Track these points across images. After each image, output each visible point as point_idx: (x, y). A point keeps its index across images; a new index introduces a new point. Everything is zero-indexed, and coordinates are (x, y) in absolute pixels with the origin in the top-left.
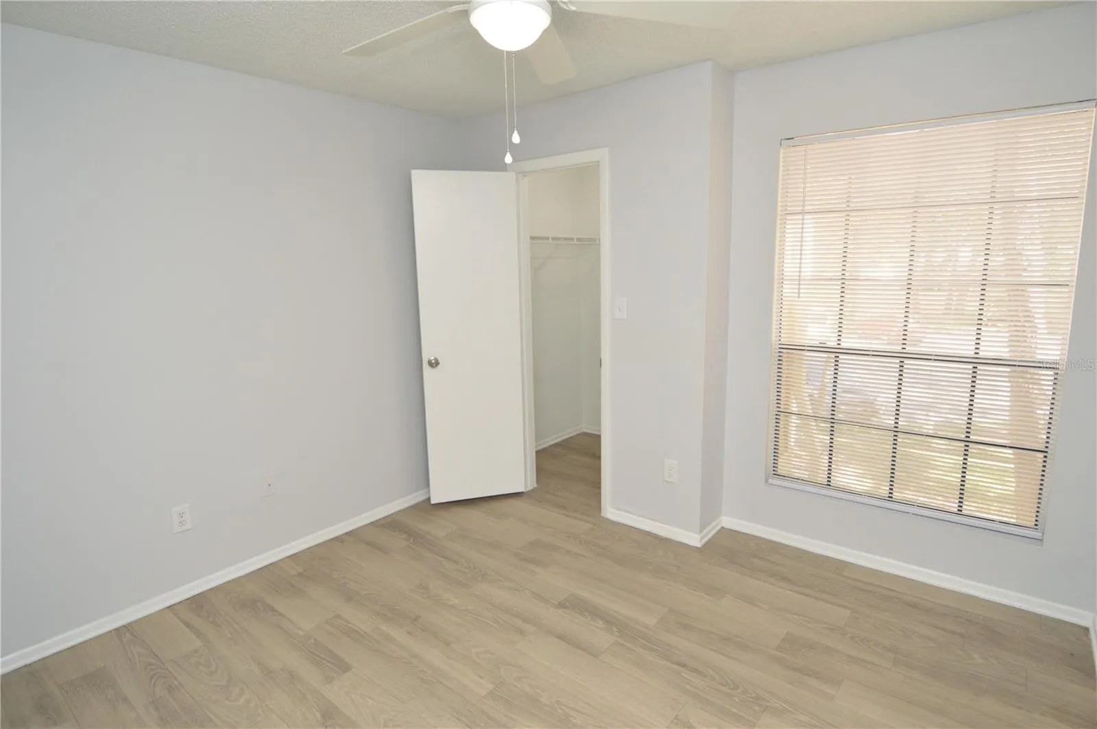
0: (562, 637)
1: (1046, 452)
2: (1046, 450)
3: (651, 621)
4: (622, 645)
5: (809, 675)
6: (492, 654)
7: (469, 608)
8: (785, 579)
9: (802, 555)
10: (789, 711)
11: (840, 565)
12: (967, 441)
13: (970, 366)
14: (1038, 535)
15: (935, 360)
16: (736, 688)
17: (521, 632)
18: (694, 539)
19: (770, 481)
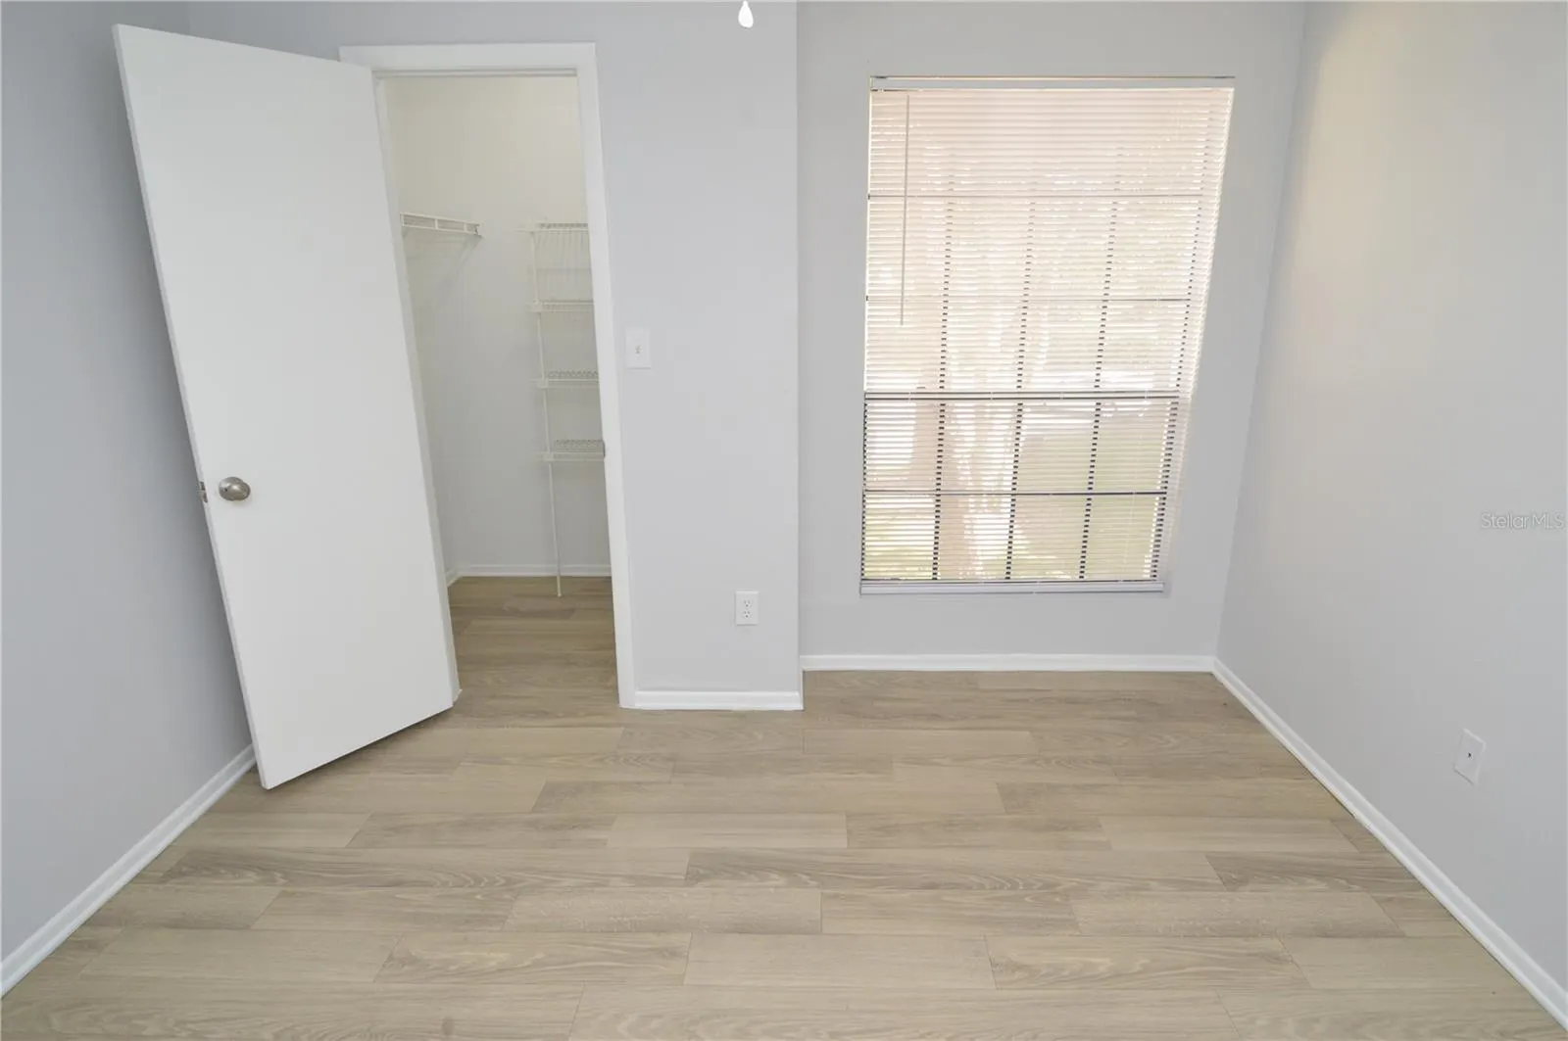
0: (743, 928)
1: (1165, 493)
2: (1164, 491)
3: (840, 842)
4: (836, 896)
5: (1065, 829)
6: (659, 1016)
7: (539, 956)
8: (935, 717)
9: (920, 679)
10: (1090, 885)
11: (970, 679)
12: (1090, 494)
13: (1093, 403)
14: (1159, 586)
15: (1065, 398)
16: (1014, 887)
17: (673, 953)
18: (791, 700)
19: (865, 590)
